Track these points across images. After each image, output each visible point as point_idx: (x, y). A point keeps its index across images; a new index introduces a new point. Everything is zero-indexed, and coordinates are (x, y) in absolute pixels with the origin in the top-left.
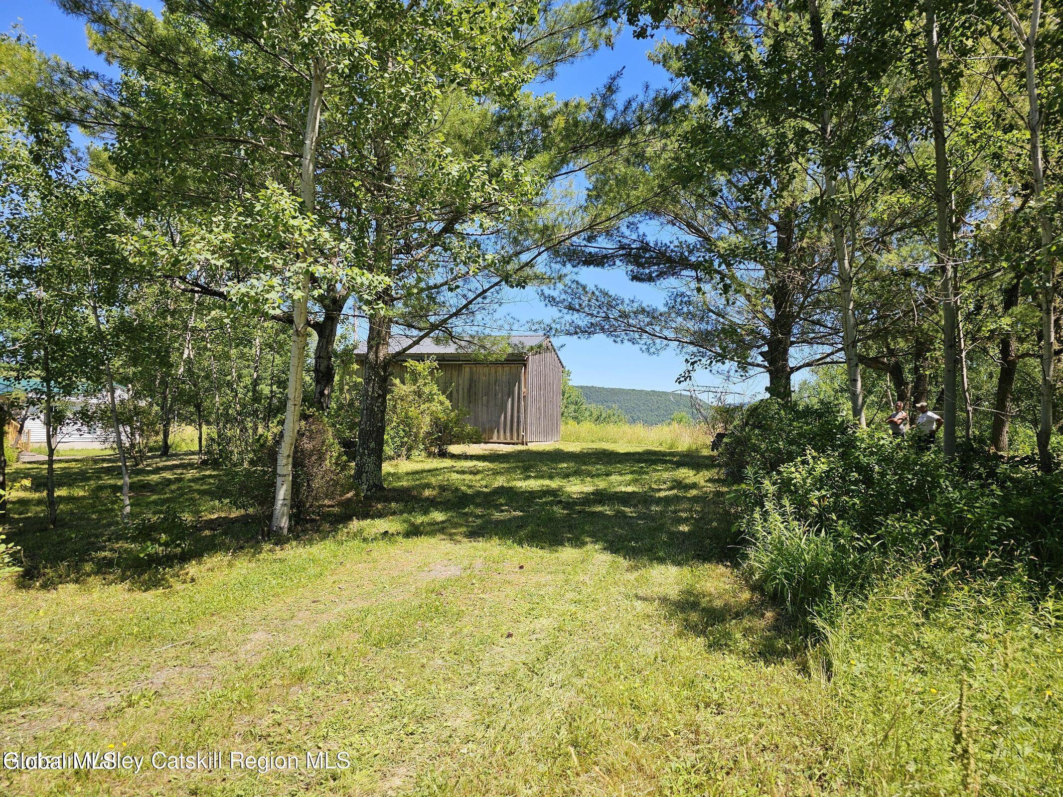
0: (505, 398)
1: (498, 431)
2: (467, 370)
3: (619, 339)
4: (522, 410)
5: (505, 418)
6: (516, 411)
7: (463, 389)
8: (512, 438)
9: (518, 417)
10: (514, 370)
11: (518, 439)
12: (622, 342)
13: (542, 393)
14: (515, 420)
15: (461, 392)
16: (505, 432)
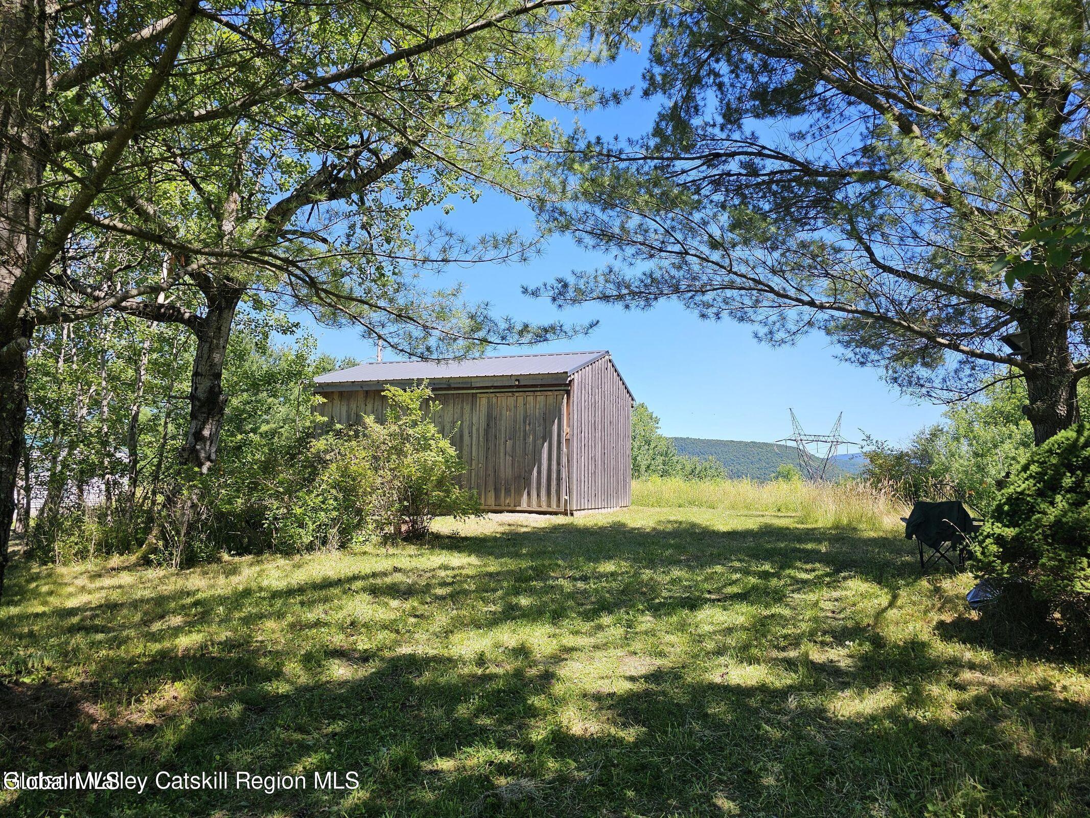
0: (539, 442)
1: (529, 494)
2: (484, 401)
3: (711, 311)
4: (564, 460)
5: (539, 472)
6: (554, 463)
7: (478, 430)
8: (549, 505)
9: (559, 472)
10: (551, 400)
11: (558, 506)
12: (718, 316)
13: (598, 435)
14: (554, 476)
15: (474, 436)
16: (538, 495)
